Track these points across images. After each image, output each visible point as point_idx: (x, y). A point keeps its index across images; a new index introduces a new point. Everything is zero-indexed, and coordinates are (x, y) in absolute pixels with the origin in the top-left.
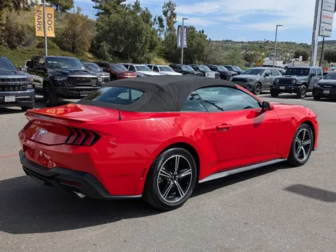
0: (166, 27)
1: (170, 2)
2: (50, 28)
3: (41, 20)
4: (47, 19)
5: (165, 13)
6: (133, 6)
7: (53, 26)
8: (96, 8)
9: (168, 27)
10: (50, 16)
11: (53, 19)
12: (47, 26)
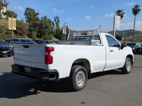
0: (55, 26)
1: (57, 16)
2: (14, 26)
3: (11, 23)
4: (13, 23)
5: (55, 20)
6: (44, 18)
7: (15, 25)
8: (26, 18)
9: (56, 26)
10: (14, 22)
11: (15, 23)
12: (13, 25)
